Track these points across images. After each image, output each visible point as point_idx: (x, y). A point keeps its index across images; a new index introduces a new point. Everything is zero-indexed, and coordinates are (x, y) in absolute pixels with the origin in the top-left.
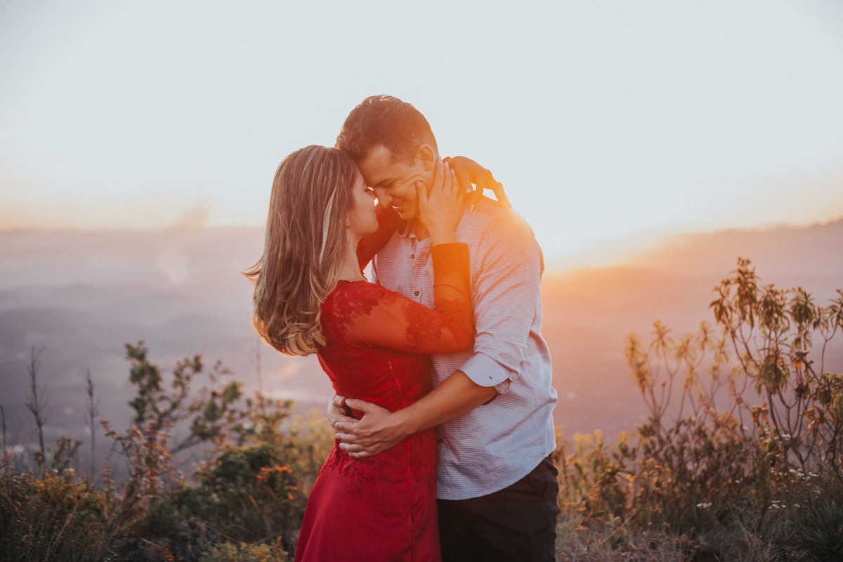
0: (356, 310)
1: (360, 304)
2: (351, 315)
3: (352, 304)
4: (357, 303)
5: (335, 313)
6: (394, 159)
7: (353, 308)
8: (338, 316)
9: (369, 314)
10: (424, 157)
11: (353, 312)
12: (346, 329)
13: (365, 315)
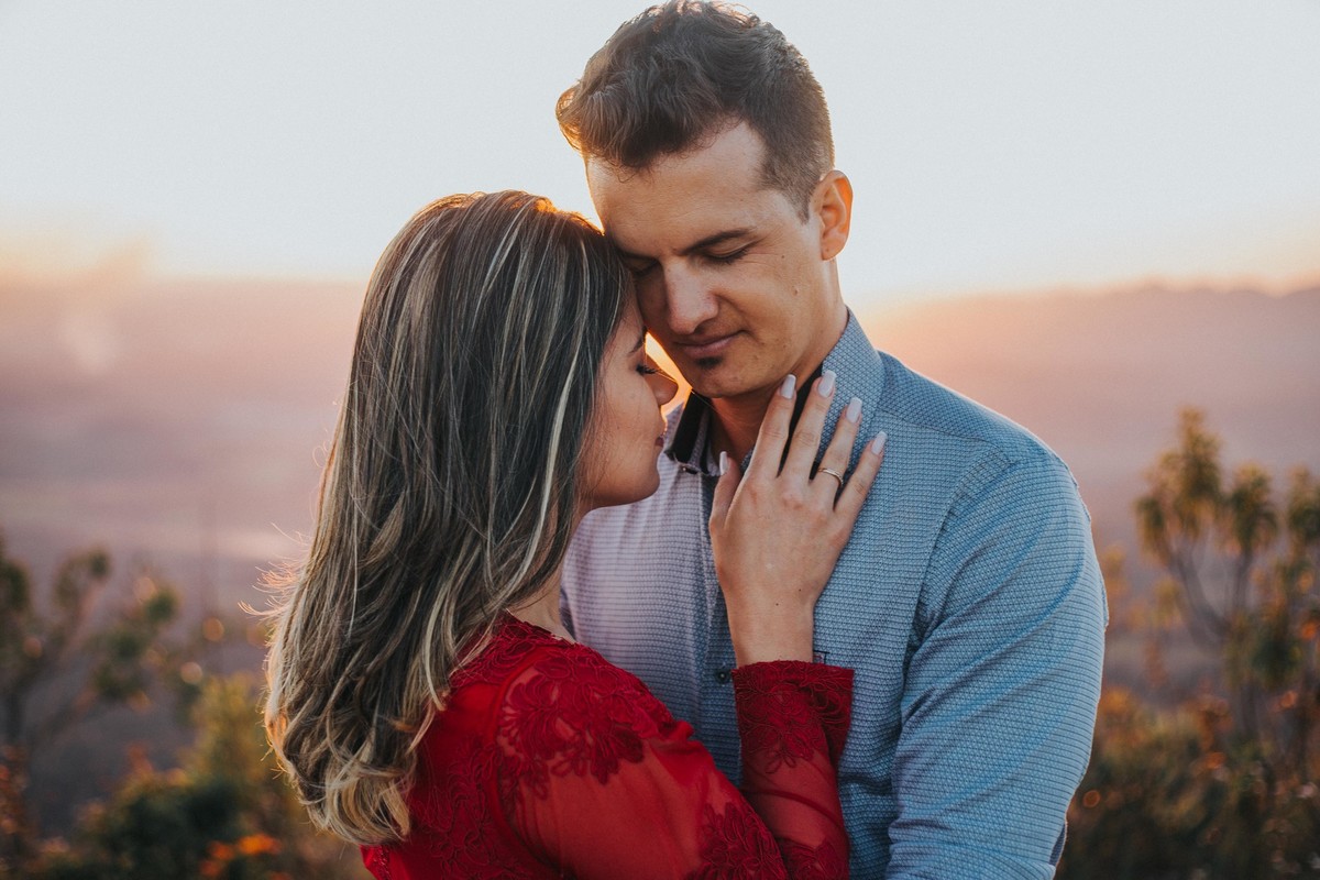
0: (571, 751)
1: (590, 740)
2: (550, 763)
3: (564, 729)
4: (581, 733)
5: (503, 741)
7: (562, 745)
8: (510, 750)
9: (604, 780)
10: (827, 215)
11: (559, 757)
12: (522, 801)
13: (590, 777)
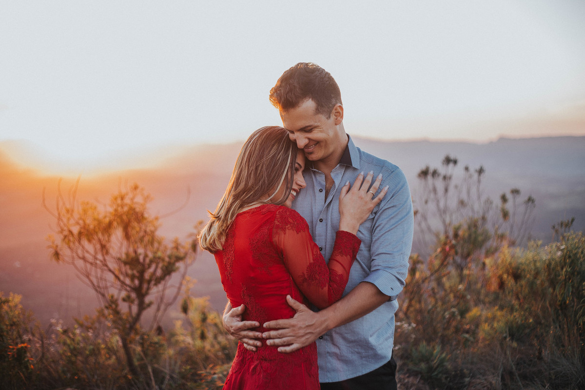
6: (318, 111)
10: (337, 114)
